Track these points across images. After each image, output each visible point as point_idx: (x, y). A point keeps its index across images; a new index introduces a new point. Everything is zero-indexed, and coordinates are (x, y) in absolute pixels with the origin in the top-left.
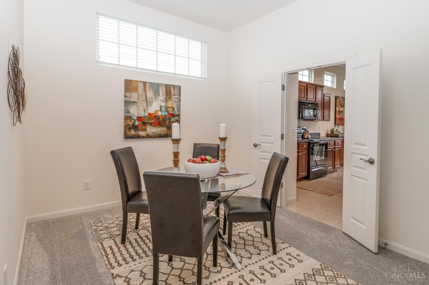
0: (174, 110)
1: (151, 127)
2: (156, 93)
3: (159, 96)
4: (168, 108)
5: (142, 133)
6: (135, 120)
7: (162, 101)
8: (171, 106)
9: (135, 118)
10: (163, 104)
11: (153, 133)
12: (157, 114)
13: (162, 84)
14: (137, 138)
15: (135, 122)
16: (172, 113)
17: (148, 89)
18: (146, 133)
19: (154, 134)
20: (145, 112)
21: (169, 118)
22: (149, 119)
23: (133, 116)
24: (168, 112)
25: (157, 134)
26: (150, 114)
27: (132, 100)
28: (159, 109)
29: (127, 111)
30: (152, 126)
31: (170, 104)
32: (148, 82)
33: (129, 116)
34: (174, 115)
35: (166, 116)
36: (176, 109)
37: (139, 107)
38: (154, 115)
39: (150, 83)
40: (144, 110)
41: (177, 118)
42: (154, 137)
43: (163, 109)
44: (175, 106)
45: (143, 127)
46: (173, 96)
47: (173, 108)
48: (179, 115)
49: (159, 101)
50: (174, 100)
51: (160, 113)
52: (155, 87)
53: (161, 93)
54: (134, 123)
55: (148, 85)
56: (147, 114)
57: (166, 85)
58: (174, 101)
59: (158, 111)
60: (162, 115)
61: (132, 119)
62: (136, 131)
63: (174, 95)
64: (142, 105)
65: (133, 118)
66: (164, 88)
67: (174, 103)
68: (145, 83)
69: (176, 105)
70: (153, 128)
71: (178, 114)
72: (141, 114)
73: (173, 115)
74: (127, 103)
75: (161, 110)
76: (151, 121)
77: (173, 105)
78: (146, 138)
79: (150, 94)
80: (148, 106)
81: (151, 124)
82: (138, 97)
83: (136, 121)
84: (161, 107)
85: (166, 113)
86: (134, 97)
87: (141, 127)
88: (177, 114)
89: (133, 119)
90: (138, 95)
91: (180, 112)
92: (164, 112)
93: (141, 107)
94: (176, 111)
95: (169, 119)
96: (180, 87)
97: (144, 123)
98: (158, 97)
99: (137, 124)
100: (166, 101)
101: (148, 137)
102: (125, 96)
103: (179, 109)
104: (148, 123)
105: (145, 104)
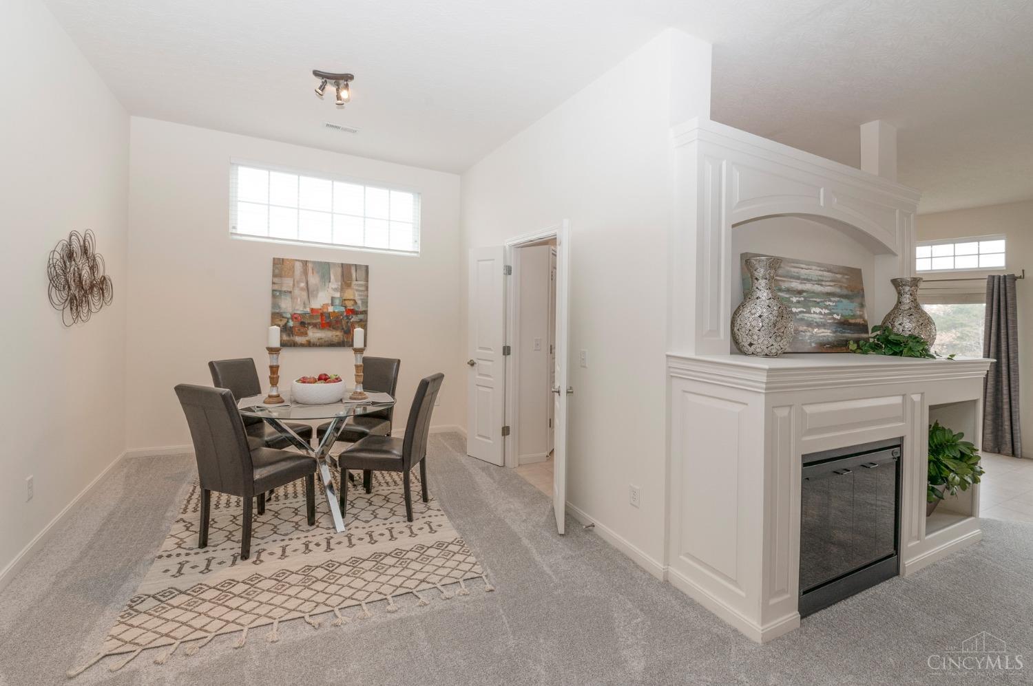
0: (356, 303)
1: (315, 330)
2: (325, 278)
3: (330, 282)
4: (345, 300)
5: (299, 339)
6: (288, 319)
7: (335, 290)
8: (352, 297)
9: (289, 316)
10: (337, 295)
11: (319, 339)
12: (325, 310)
13: (334, 264)
14: (291, 346)
15: (288, 322)
16: (352, 308)
17: (310, 271)
18: (307, 338)
19: (321, 341)
20: (305, 307)
21: (347, 316)
22: (311, 317)
23: (285, 313)
24: (346, 307)
25: (325, 341)
26: (312, 310)
27: (284, 289)
28: (330, 302)
29: (275, 305)
30: (317, 328)
31: (349, 294)
32: (311, 261)
33: (278, 313)
34: (357, 311)
35: (341, 313)
36: (359, 302)
37: (295, 300)
38: (321, 311)
39: (314, 263)
40: (304, 304)
41: (361, 317)
42: (321, 346)
43: (337, 302)
44: (357, 298)
45: (302, 330)
46: (354, 282)
47: (354, 300)
48: (365, 312)
49: (330, 290)
50: (357, 288)
51: (331, 309)
52: (324, 269)
53: (332, 277)
54: (286, 324)
55: (310, 265)
56: (308, 310)
57: (342, 264)
58: (357, 290)
59: (327, 305)
60: (334, 312)
61: (283, 317)
62: (289, 335)
63: (357, 280)
64: (300, 295)
65: (284, 315)
66: (339, 270)
67: (356, 293)
68: (305, 263)
69: (360, 295)
70: (319, 331)
71: (364, 309)
72: (297, 310)
73: (353, 312)
74: (276, 294)
75: (332, 304)
76: (314, 321)
77: (354, 295)
78: (306, 346)
79: (314, 280)
80: (311, 298)
81: (315, 325)
82: (294, 285)
83: (290, 321)
84: (333, 299)
85: (343, 309)
86: (287, 283)
87: (299, 330)
88: (362, 309)
89: (286, 318)
90: (294, 281)
91: (367, 307)
92: (338, 307)
93: (299, 300)
94: (360, 305)
95: (348, 318)
96: (367, 267)
97: (303, 324)
98: (327, 284)
99: (292, 325)
100: (342, 290)
101: (309, 345)
102: (273, 283)
103: (365, 303)
104: (309, 324)
105: (305, 294)
